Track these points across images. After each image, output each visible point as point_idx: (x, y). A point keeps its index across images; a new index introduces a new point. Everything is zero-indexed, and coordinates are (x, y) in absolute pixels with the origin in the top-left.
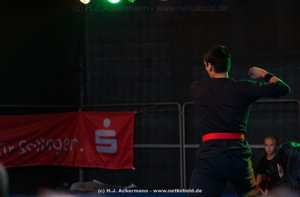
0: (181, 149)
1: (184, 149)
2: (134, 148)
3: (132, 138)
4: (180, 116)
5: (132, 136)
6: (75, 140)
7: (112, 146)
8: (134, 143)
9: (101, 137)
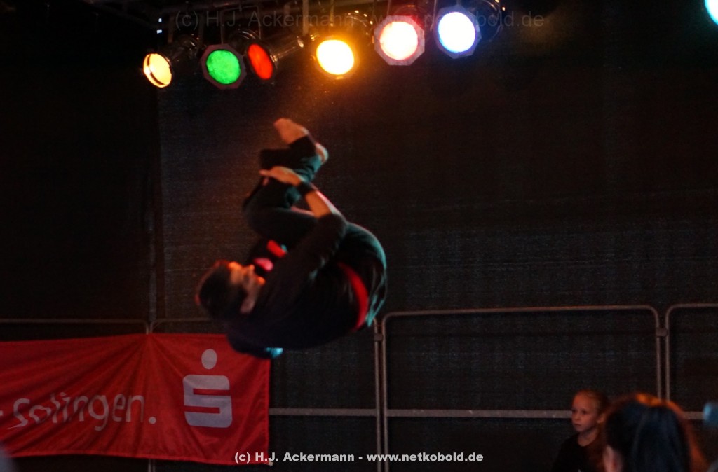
0: (378, 420)
1: (385, 421)
2: (272, 418)
3: (267, 395)
4: (376, 344)
5: (267, 389)
6: (139, 398)
7: (222, 411)
8: (272, 405)
9: (197, 392)
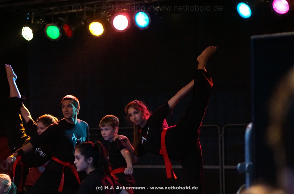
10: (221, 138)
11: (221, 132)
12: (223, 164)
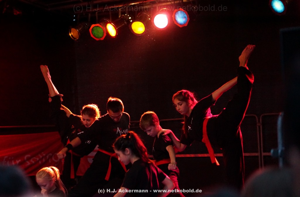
10: (259, 127)
11: (259, 121)
12: (262, 152)
